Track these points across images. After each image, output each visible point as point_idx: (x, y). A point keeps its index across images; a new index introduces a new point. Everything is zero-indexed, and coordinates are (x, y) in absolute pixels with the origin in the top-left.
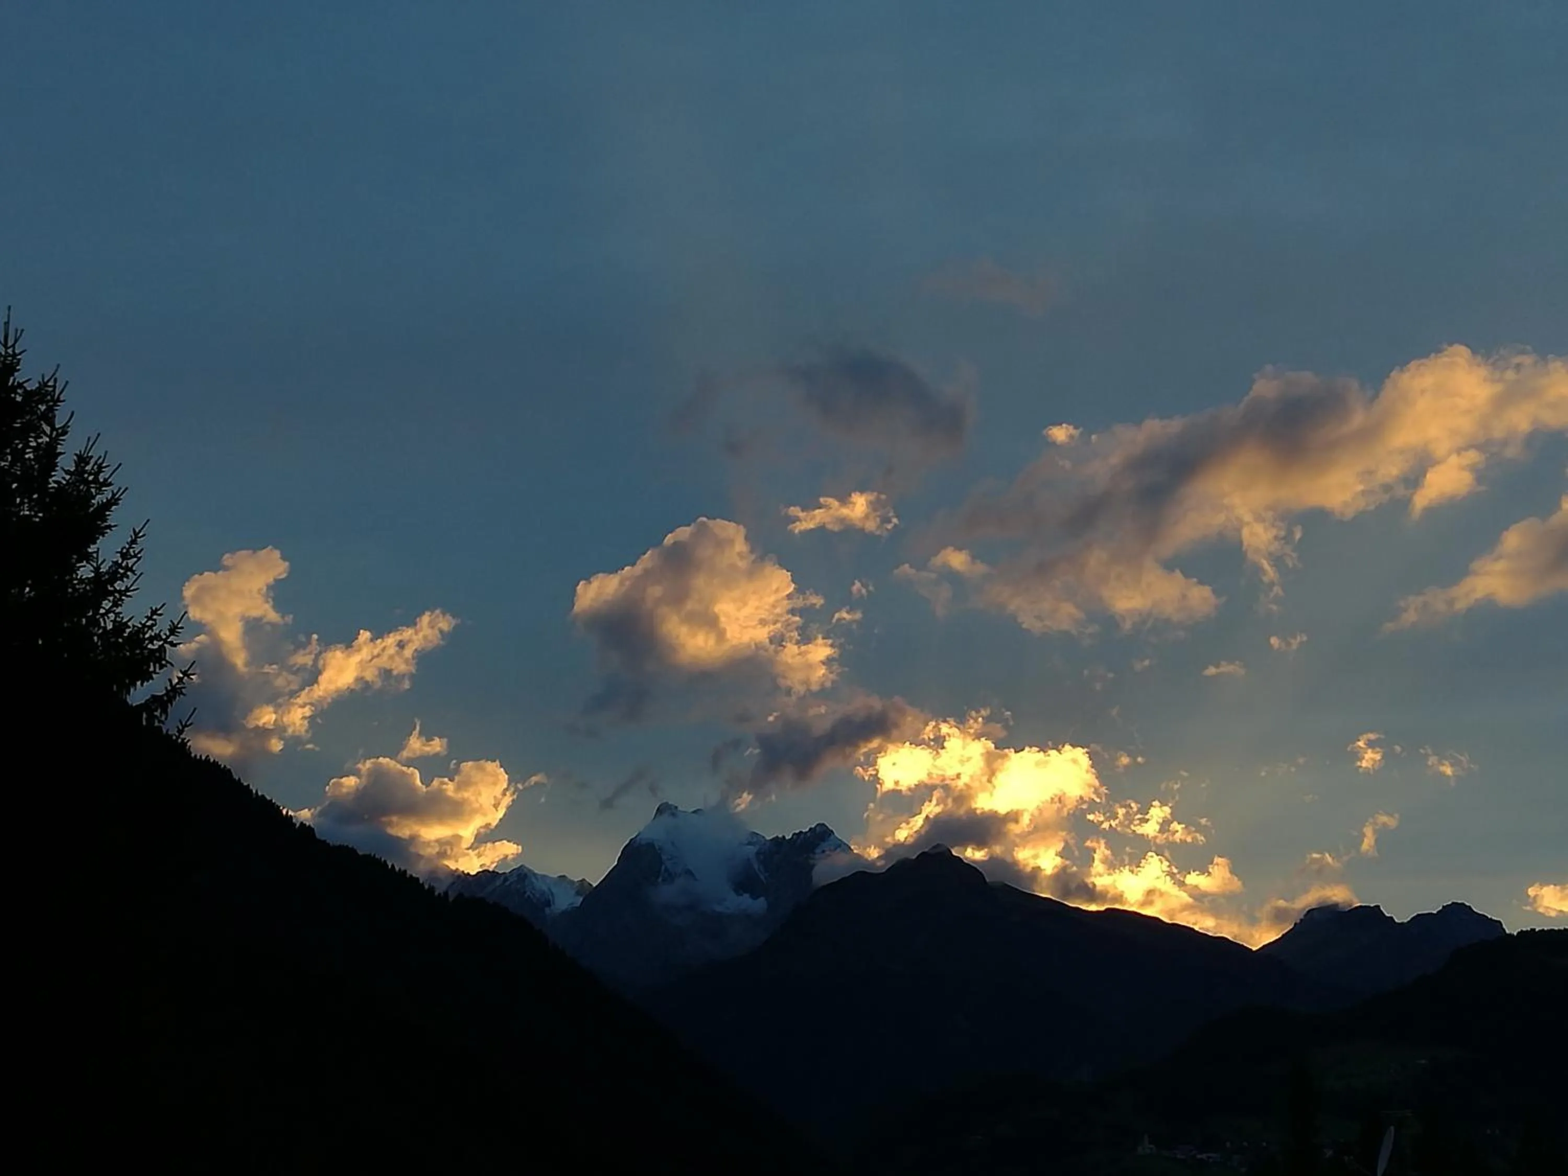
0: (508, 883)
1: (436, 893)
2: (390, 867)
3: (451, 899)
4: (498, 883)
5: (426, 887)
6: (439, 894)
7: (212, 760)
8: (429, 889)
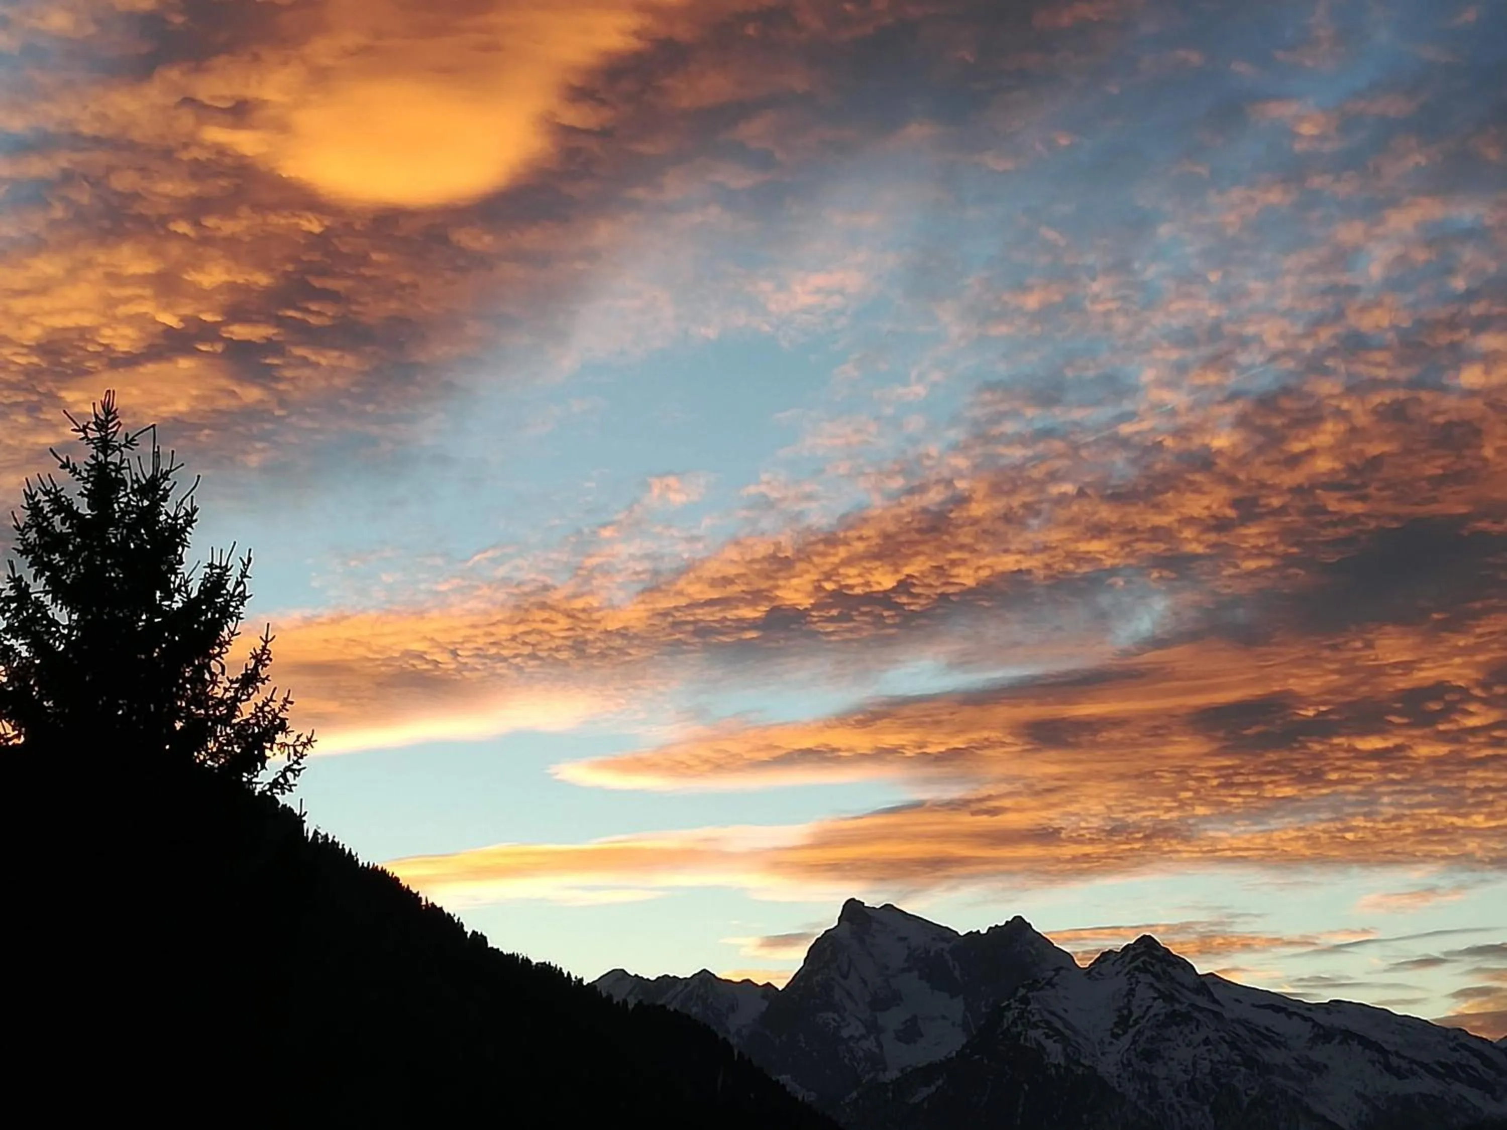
0: (689, 988)
1: (615, 1002)
2: (566, 975)
3: (631, 1007)
4: (680, 988)
5: (604, 995)
6: (618, 1003)
7: (379, 869)
8: (607, 997)
